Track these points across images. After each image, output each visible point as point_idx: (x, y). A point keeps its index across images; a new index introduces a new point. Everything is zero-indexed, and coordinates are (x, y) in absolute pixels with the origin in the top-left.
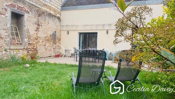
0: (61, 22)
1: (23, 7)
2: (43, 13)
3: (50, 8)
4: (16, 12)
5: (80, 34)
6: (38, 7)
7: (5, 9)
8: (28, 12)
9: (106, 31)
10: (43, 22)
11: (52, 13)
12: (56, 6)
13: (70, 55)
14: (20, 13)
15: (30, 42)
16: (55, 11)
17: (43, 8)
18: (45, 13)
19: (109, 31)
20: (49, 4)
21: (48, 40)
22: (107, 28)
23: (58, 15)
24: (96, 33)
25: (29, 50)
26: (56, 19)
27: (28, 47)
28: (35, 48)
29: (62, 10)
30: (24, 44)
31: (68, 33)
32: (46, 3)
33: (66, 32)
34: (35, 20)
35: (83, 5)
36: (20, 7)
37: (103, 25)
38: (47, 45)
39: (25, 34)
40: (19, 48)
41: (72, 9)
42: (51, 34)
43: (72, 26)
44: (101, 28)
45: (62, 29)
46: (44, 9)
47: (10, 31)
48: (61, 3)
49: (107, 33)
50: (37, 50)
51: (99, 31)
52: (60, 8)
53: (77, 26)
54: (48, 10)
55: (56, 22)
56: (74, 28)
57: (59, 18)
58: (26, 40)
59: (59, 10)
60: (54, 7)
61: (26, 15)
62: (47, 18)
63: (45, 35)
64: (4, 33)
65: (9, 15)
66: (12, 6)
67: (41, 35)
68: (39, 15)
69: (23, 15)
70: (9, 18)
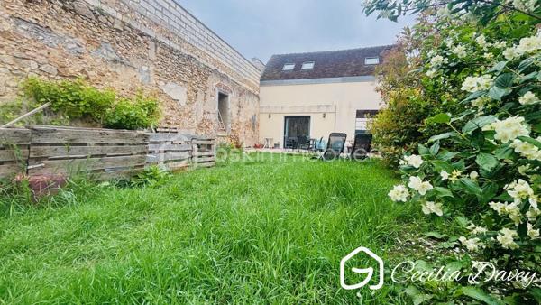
0: (260, 101)
1: (227, 85)
2: (244, 91)
3: (249, 83)
4: (222, 92)
5: (286, 117)
6: (238, 84)
7: (215, 88)
8: (231, 92)
9: (322, 114)
10: (243, 103)
11: (251, 89)
12: (255, 80)
13: (274, 146)
14: (225, 93)
15: (233, 129)
16: (254, 87)
18: (246, 91)
19: (326, 114)
20: (248, 79)
21: (247, 126)
22: (324, 110)
23: (257, 93)
24: (309, 117)
25: (232, 137)
26: (255, 97)
27: (231, 134)
28: (236, 135)
29: (261, 85)
30: (228, 131)
31: (270, 117)
32: (246, 78)
33: (267, 115)
34: (237, 100)
35: (290, 79)
36: (225, 87)
37: (319, 107)
38: (247, 132)
39: (229, 118)
40: (224, 135)
41: (276, 84)
43: (276, 107)
44: (316, 110)
45: (261, 112)
46: (244, 85)
47: (218, 116)
48: (260, 76)
49: (324, 117)
50: (238, 138)
51: (313, 114)
52: (259, 82)
53: (282, 108)
54: (248, 87)
55: (255, 102)
56: (278, 110)
57: (258, 96)
58: (229, 125)
59: (258, 86)
60: (253, 82)
61: (230, 96)
62: (247, 97)
63: (246, 120)
64: (213, 117)
65: (217, 96)
66: (219, 85)
67: (242, 119)
68: (240, 95)
69: (226, 96)
70: (217, 100)
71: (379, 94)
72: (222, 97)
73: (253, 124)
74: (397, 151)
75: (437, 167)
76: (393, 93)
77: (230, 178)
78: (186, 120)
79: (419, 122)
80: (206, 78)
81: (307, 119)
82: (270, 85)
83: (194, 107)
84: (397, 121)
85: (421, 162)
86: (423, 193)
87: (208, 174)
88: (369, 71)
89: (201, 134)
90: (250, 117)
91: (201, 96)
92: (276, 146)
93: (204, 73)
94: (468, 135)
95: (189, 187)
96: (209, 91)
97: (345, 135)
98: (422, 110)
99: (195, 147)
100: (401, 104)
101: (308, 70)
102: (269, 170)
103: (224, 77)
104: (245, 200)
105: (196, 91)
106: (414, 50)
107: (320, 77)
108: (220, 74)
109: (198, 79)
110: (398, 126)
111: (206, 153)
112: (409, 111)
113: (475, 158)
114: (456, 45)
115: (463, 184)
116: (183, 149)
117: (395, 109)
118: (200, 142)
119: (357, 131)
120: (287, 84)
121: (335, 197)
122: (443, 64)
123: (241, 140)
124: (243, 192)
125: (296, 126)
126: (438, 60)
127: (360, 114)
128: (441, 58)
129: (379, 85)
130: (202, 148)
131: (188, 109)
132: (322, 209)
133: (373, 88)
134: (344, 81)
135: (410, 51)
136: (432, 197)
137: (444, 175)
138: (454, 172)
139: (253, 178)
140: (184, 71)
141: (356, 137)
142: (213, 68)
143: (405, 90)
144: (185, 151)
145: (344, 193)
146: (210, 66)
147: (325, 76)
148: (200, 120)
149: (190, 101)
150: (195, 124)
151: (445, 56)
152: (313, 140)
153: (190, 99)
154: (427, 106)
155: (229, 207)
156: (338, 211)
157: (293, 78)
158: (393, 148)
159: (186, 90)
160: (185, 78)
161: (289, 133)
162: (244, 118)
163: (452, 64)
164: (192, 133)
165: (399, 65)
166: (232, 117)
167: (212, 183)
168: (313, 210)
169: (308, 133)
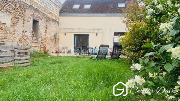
0: (59, 25)
1: (38, 15)
2: (49, 19)
4: (35, 19)
5: (75, 35)
6: (46, 15)
7: (30, 17)
8: (41, 19)
9: (96, 34)
10: (49, 26)
11: (54, 18)
12: (56, 12)
13: (68, 52)
14: (37, 20)
15: (42, 41)
16: (55, 17)
17: (49, 15)
18: (50, 19)
19: (98, 34)
20: (52, 12)
21: (51, 40)
22: (96, 31)
23: (57, 20)
24: (89, 35)
25: (41, 47)
26: (56, 23)
27: (41, 45)
28: (44, 45)
29: (60, 16)
30: (39, 43)
31: (65, 35)
32: (51, 11)
33: (64, 34)
34: (45, 24)
35: (77, 13)
36: (37, 16)
37: (94, 29)
39: (40, 35)
40: (36, 45)
41: (69, 16)
42: (54, 35)
43: (69, 29)
44: (92, 31)
45: (60, 31)
47: (32, 33)
48: (59, 10)
49: (97, 35)
50: (45, 47)
51: (90, 33)
52: (58, 14)
53: (73, 29)
54: (51, 16)
55: (56, 25)
56: (70, 31)
57: (58, 22)
58: (40, 39)
59: (58, 16)
60: (55, 14)
61: (40, 22)
62: (51, 23)
63: (50, 36)
64: (29, 34)
65: (32, 22)
66: (33, 15)
67: (48, 36)
68: (47, 21)
69: (38, 22)
70: (32, 24)
71: (125, 24)
72: (35, 22)
73: (55, 39)
74: (135, 55)
75: (147, 70)
76: (132, 24)
77: (39, 73)
78: (10, 36)
79: (145, 40)
80: (25, 10)
81: (87, 36)
82: (65, 16)
83: (16, 28)
84: (134, 39)
85: (141, 67)
86: (141, 84)
87: (25, 71)
88: (120, 11)
89: (21, 45)
90: (53, 34)
91: (21, 21)
92: (70, 52)
93: (24, 7)
94: (161, 53)
95: (12, 80)
96: (27, 19)
97: (108, 46)
98: (145, 34)
99: (17, 54)
100: (136, 30)
101: (88, 9)
102: (65, 67)
103: (37, 10)
104: (49, 87)
105: (18, 18)
106: (141, 2)
107: (94, 13)
108: (34, 8)
109: (19, 10)
110: (135, 41)
111: (24, 58)
112: (140, 33)
113: (164, 65)
114: (159, 4)
115: (159, 79)
116: (8, 55)
117: (133, 32)
118: (20, 51)
119: (114, 43)
120: (75, 16)
121: (102, 83)
122: (153, 13)
123: (47, 49)
124: (48, 81)
125: (81, 40)
126: (150, 11)
127: (116, 34)
128: (152, 10)
129: (125, 19)
130: (22, 54)
131: (12, 29)
132: (95, 90)
133: (122, 21)
134: (107, 16)
135: (140, 3)
136: (146, 86)
137: (150, 75)
138: (155, 74)
139: (55, 73)
140: (10, 5)
141: (114, 47)
142: (30, 4)
143: (138, 23)
144: (9, 56)
145: (107, 79)
146: (28, 3)
147: (97, 12)
148: (20, 36)
149: (14, 24)
150: (17, 39)
151: (154, 9)
152: (91, 48)
153: (14, 23)
154: (148, 32)
155: (38, 93)
156: (103, 91)
157: (79, 13)
158: (132, 53)
159: (11, 17)
160: (11, 10)
161: (77, 44)
162: (50, 35)
163: (157, 14)
164: (15, 44)
165: (135, 9)
166: (41, 34)
167: (27, 77)
168: (90, 91)
169: (88, 44)
